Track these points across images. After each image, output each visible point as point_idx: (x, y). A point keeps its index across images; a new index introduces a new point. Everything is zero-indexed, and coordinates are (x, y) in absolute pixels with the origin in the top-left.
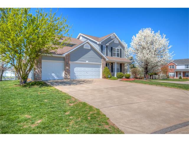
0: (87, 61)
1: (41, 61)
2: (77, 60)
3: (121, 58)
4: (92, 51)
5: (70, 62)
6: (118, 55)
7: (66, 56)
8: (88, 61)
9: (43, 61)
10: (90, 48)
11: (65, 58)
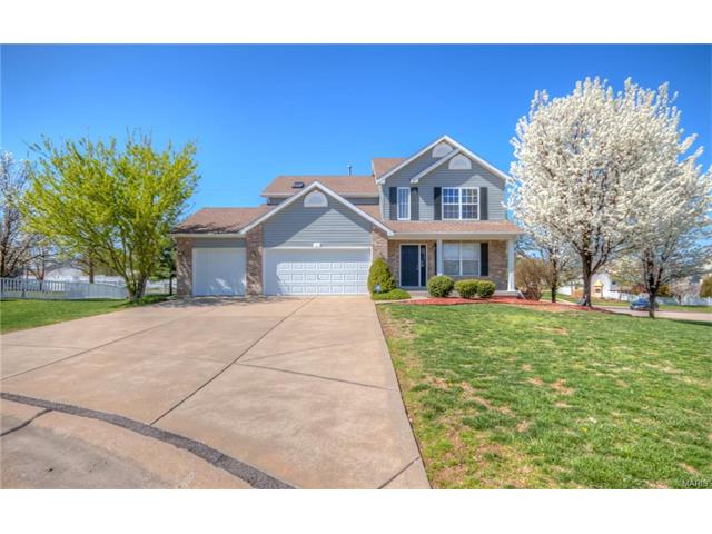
0: (315, 244)
1: (191, 251)
2: (280, 244)
3: (485, 222)
4: (333, 211)
5: (261, 250)
6: (469, 212)
7: (250, 234)
8: (318, 244)
9: (195, 251)
10: (325, 204)
11: (248, 239)
